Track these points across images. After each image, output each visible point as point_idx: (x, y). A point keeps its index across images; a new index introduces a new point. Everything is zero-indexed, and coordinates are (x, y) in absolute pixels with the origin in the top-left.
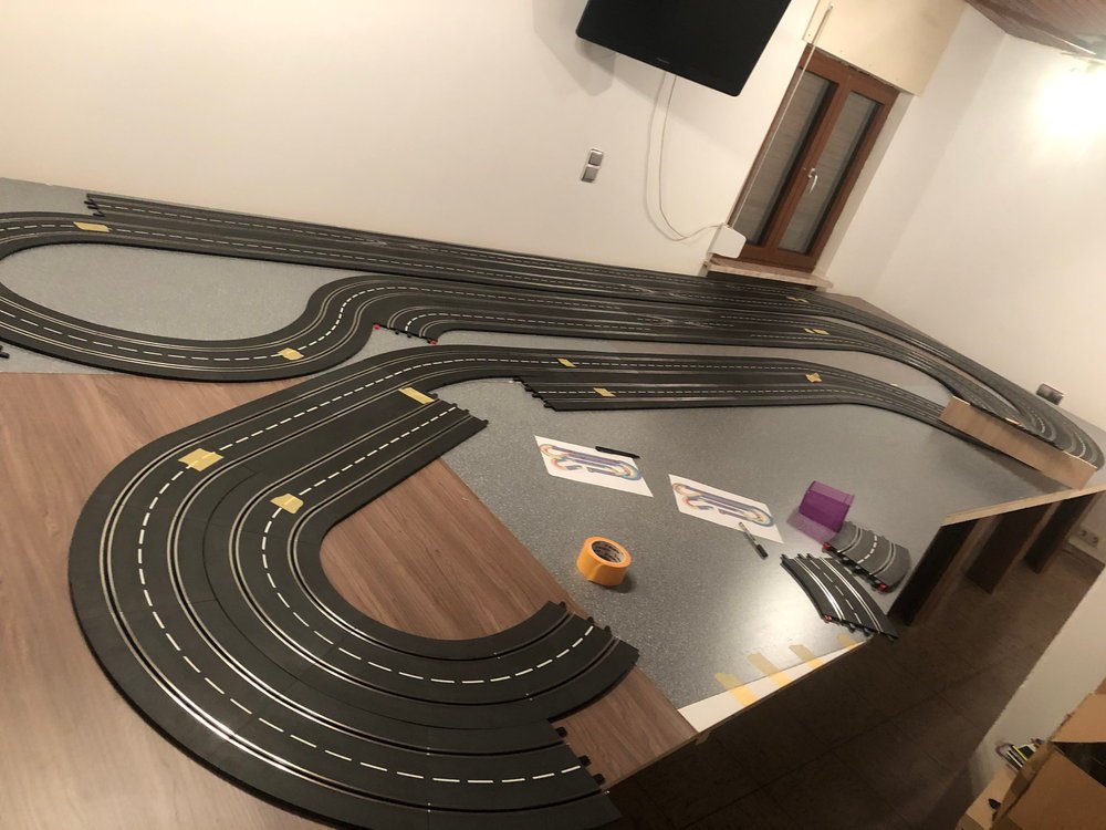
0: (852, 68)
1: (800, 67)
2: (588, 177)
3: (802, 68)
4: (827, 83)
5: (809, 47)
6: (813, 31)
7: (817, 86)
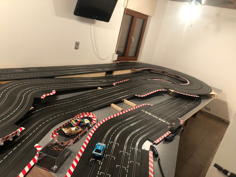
0: (137, 12)
1: (124, 14)
2: (76, 48)
3: (125, 14)
4: (132, 16)
5: (125, 9)
6: (125, 5)
7: (129, 18)
